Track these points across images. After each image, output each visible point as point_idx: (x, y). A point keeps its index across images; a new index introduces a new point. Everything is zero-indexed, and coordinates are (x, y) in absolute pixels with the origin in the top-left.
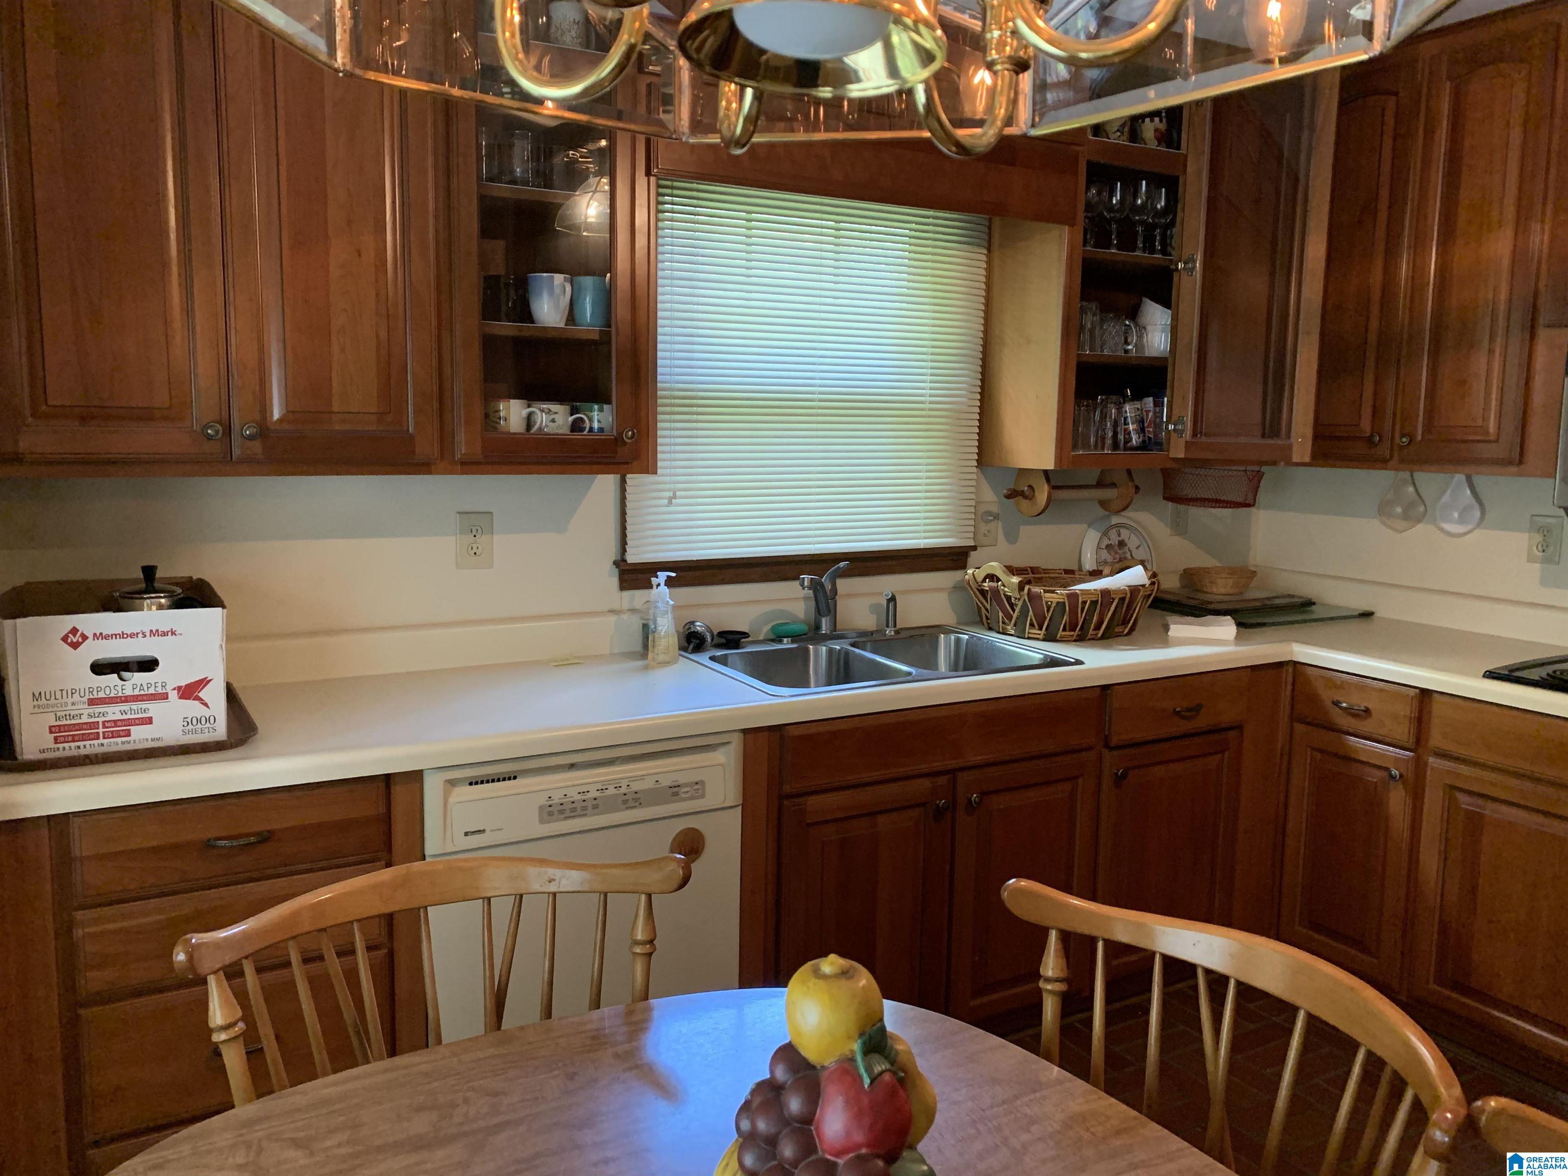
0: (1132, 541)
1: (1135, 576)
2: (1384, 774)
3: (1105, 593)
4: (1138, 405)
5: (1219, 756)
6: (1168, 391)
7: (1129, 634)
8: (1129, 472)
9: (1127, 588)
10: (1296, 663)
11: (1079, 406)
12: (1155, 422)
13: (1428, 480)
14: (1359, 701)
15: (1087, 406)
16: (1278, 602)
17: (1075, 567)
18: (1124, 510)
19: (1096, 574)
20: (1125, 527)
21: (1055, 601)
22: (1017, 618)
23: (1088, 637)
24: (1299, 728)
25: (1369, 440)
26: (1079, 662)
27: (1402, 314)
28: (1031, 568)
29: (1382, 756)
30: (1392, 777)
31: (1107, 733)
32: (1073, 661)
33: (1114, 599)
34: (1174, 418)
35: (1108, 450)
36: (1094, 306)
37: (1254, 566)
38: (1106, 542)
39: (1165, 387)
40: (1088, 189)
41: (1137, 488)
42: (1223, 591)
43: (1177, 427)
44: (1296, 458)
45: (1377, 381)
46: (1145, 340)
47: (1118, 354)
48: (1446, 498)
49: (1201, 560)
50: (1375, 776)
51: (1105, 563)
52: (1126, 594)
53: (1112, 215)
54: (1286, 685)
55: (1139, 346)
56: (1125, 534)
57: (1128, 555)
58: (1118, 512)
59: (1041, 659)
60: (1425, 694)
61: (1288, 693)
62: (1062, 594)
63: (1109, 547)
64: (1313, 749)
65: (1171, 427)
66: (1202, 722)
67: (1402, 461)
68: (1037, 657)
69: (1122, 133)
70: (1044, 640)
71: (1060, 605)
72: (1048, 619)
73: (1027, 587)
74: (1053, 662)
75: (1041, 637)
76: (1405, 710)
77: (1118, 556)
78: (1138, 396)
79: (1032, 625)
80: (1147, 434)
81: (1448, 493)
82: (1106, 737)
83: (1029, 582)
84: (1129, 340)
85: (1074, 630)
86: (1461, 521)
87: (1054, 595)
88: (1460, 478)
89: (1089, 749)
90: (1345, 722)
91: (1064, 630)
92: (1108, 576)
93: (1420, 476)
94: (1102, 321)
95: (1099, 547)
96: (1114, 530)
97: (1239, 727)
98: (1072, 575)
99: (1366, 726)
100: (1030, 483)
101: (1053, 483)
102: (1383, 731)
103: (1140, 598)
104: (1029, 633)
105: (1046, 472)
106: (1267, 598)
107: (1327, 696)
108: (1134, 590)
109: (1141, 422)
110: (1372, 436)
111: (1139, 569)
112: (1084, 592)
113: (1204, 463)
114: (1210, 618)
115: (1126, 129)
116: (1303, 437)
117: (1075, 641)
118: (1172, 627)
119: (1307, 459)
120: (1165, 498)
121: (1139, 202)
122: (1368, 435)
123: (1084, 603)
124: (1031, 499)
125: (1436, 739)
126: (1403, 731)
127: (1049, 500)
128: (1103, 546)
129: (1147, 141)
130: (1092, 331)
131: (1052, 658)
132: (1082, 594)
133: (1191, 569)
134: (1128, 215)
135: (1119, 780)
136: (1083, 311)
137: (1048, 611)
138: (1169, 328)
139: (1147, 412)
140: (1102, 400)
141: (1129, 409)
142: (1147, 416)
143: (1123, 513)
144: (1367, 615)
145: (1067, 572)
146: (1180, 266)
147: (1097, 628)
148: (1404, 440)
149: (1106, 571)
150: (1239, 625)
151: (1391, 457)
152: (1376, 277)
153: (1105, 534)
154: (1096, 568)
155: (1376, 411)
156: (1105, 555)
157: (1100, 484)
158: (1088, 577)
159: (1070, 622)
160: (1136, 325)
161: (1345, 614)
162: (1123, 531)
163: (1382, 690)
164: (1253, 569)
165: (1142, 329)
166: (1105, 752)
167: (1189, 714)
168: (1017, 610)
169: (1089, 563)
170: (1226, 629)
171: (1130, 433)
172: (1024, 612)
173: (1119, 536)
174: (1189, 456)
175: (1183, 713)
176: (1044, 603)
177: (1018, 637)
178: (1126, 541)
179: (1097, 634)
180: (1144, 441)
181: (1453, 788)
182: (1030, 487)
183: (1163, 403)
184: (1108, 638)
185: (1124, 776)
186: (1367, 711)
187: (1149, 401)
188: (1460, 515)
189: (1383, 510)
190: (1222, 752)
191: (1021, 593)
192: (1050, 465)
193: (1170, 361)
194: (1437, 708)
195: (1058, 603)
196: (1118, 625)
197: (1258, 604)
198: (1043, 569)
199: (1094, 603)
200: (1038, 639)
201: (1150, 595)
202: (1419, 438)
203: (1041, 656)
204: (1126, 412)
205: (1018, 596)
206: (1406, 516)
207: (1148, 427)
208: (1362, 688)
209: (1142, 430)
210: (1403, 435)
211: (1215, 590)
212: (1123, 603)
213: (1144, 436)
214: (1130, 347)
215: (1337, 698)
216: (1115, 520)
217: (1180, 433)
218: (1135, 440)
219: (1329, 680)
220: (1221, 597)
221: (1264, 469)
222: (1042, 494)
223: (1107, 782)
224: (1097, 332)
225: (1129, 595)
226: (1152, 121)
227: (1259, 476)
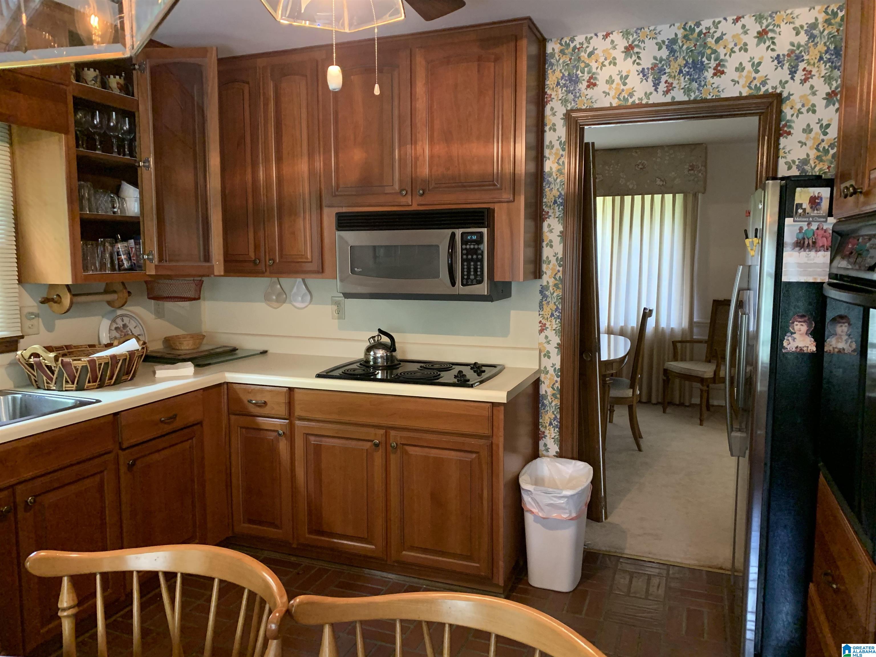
0: (132, 325)
1: (132, 345)
2: (276, 434)
3: (113, 357)
4: (125, 244)
5: (190, 441)
6: (142, 235)
7: (131, 379)
8: (123, 283)
9: (127, 353)
10: (227, 383)
11: (86, 245)
12: (136, 254)
13: (286, 281)
14: (259, 398)
15: (92, 245)
16: (218, 350)
17: (96, 343)
18: (123, 305)
19: (109, 346)
20: (127, 317)
21: (80, 365)
22: (57, 378)
23: (106, 384)
24: (233, 417)
25: (254, 261)
26: (98, 401)
27: (263, 198)
28: (66, 346)
29: (275, 425)
30: (280, 435)
31: (120, 440)
32: (94, 401)
33: (119, 360)
34: (147, 252)
35: (109, 271)
36: (89, 184)
37: (205, 332)
38: (115, 326)
39: (139, 234)
40: (76, 113)
41: (129, 293)
42: (187, 348)
43: (149, 257)
44: (216, 273)
45: (255, 233)
46: (125, 206)
47: (109, 214)
48: (295, 290)
49: (174, 331)
50: (272, 436)
51: (116, 338)
52: (127, 356)
53: (95, 130)
54: (224, 395)
55: (122, 209)
56: (126, 320)
57: (130, 332)
58: (121, 307)
59: (74, 403)
60: (291, 389)
61: (226, 401)
62: (85, 361)
63: (117, 329)
64: (241, 428)
65: (146, 257)
66: (178, 424)
67: (271, 273)
68: (71, 402)
69: (96, 82)
70: (76, 390)
71: (84, 368)
72: (77, 377)
73: (60, 359)
74: (82, 404)
75: (74, 389)
76: (283, 399)
77: (123, 334)
78: (125, 239)
79: (67, 382)
80: (132, 261)
81: (295, 288)
82: (120, 443)
83: (64, 355)
84: (115, 206)
85: (95, 382)
86: (303, 301)
87: (79, 362)
88: (299, 280)
89: (109, 452)
90: (255, 410)
91: (89, 382)
92: (117, 346)
93: (283, 280)
94: (96, 193)
95: (110, 330)
96: (119, 318)
97: (200, 423)
98: (93, 347)
99: (265, 411)
100: (58, 293)
101: (73, 293)
102: (273, 412)
103: (136, 359)
104: (65, 387)
105: (67, 286)
106: (212, 349)
107: (245, 398)
108: (132, 354)
109: (128, 254)
110: (255, 260)
111: (133, 341)
112: (99, 358)
113: (169, 277)
114: (180, 364)
115: (99, 80)
116: (219, 261)
117: (97, 388)
118: (157, 372)
119: (222, 273)
120: (149, 298)
121: (112, 124)
122: (254, 259)
123: (101, 364)
124: (59, 303)
125: (298, 412)
126: (282, 410)
127: (72, 303)
128: (113, 328)
129: (113, 89)
130: (89, 200)
131: (80, 401)
132: (98, 359)
133: (169, 337)
134: (105, 132)
135: (130, 467)
136: (80, 188)
137: (77, 372)
138: (138, 199)
139: (132, 248)
140: (102, 241)
141: (120, 246)
142: (132, 251)
143: (124, 307)
144: (265, 352)
145: (90, 346)
146: (141, 164)
147: (111, 378)
148: (270, 262)
149: (116, 343)
150: (197, 366)
151: (266, 271)
152: (249, 177)
153: (114, 321)
154: (109, 342)
155: (257, 247)
156: (115, 334)
157: (106, 292)
158: (105, 348)
159: (92, 376)
160: (118, 197)
161: (252, 353)
162: (125, 318)
163: (271, 391)
164: (204, 334)
165: (122, 200)
166: (120, 452)
167: (169, 421)
168: (56, 373)
169: (105, 340)
170: (188, 369)
171: (122, 261)
172: (61, 374)
173: (123, 321)
174: (159, 273)
175: (167, 421)
176: (73, 367)
177: (59, 391)
178: (127, 324)
179: (110, 382)
180: (131, 265)
181: (307, 434)
182: (58, 295)
183: (140, 242)
184: (118, 384)
185: (133, 464)
186: (265, 403)
187: (132, 241)
188: (302, 298)
189: (267, 298)
190: (191, 438)
191: (57, 363)
192: (70, 282)
193: (141, 219)
194: (298, 396)
195: (83, 366)
196: (123, 375)
197: (207, 353)
198: (74, 346)
199: (107, 364)
200: (72, 390)
201: (142, 355)
202: (278, 261)
203: (73, 401)
204: (118, 248)
205: (55, 365)
206: (277, 301)
207: (133, 257)
208: (262, 391)
209: (129, 259)
210: (270, 260)
211: (183, 348)
212: (126, 362)
213: (131, 262)
214: (115, 210)
215: (249, 399)
216: (119, 312)
217: (151, 260)
218: (126, 264)
219: (245, 390)
220: (185, 351)
221: (204, 279)
222: (67, 299)
223: (123, 469)
224: (93, 199)
225: (128, 357)
226: (115, 77)
227: (202, 282)
